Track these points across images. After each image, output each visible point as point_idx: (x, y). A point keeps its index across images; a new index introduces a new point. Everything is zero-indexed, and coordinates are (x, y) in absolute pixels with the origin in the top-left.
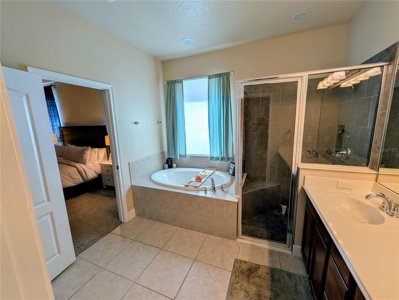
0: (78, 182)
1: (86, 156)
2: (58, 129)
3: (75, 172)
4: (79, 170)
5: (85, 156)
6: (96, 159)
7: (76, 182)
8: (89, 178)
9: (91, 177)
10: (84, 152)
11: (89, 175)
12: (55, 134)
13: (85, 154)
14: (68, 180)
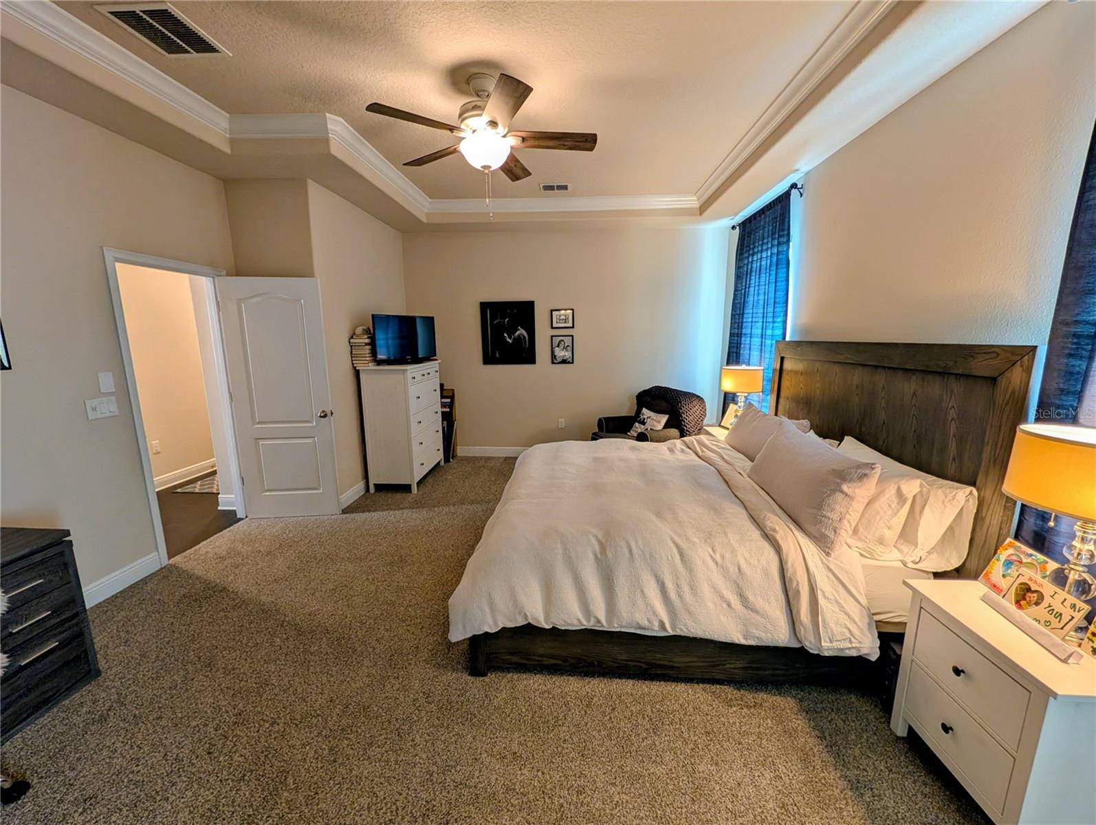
0: (763, 635)
1: (842, 510)
2: (773, 349)
3: (766, 574)
4: (789, 574)
5: (837, 507)
6: (891, 535)
7: (756, 632)
8: (823, 644)
9: (835, 645)
10: (839, 485)
11: (832, 625)
12: (760, 366)
13: (839, 496)
14: (725, 606)
